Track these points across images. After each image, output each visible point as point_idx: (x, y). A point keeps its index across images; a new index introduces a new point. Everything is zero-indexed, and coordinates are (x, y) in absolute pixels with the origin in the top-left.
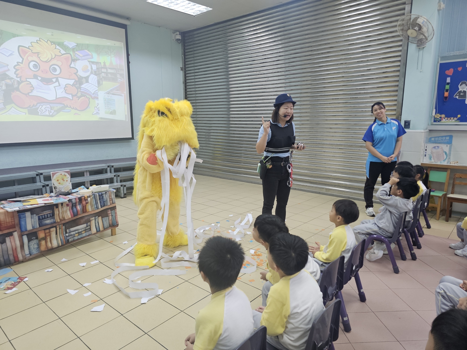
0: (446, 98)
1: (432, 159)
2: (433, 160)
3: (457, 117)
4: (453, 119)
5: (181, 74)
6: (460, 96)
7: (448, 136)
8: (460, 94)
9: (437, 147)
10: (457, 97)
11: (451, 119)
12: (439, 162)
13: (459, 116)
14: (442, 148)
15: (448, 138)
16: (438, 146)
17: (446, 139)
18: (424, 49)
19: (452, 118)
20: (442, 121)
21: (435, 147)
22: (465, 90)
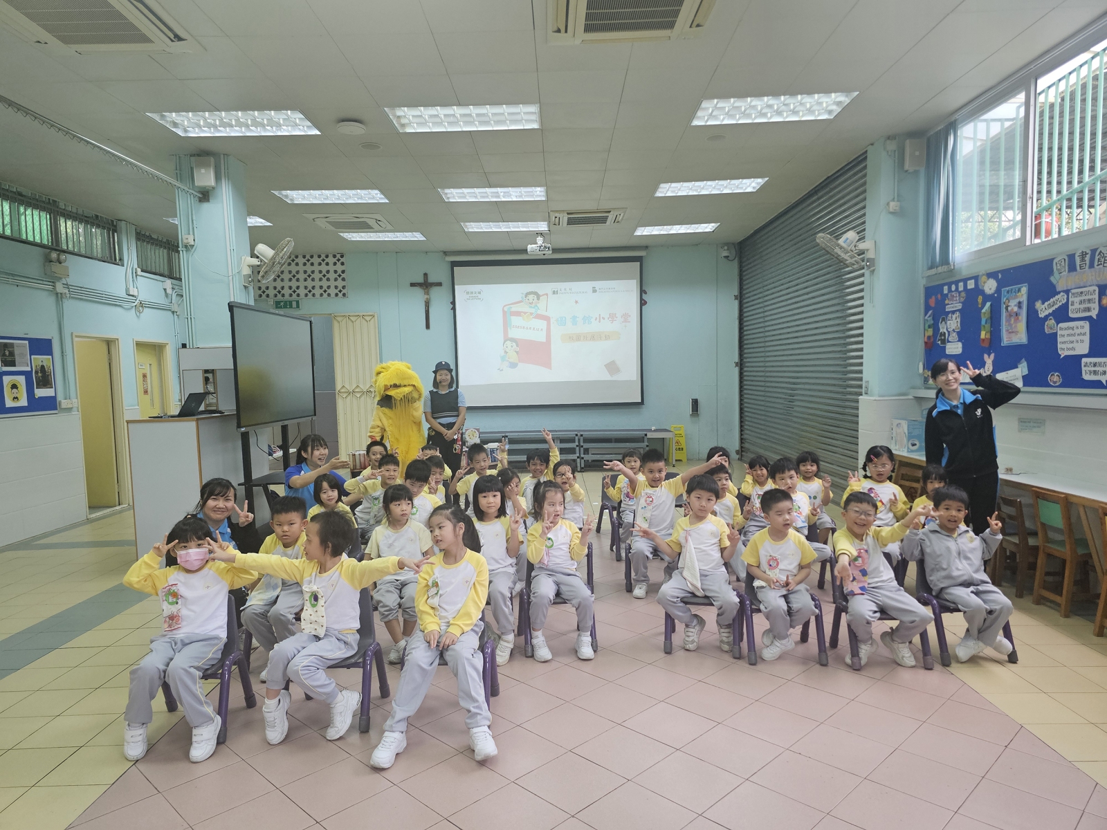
5: (736, 303)
6: (941, 340)
8: (941, 338)
10: (940, 343)
22: (945, 331)
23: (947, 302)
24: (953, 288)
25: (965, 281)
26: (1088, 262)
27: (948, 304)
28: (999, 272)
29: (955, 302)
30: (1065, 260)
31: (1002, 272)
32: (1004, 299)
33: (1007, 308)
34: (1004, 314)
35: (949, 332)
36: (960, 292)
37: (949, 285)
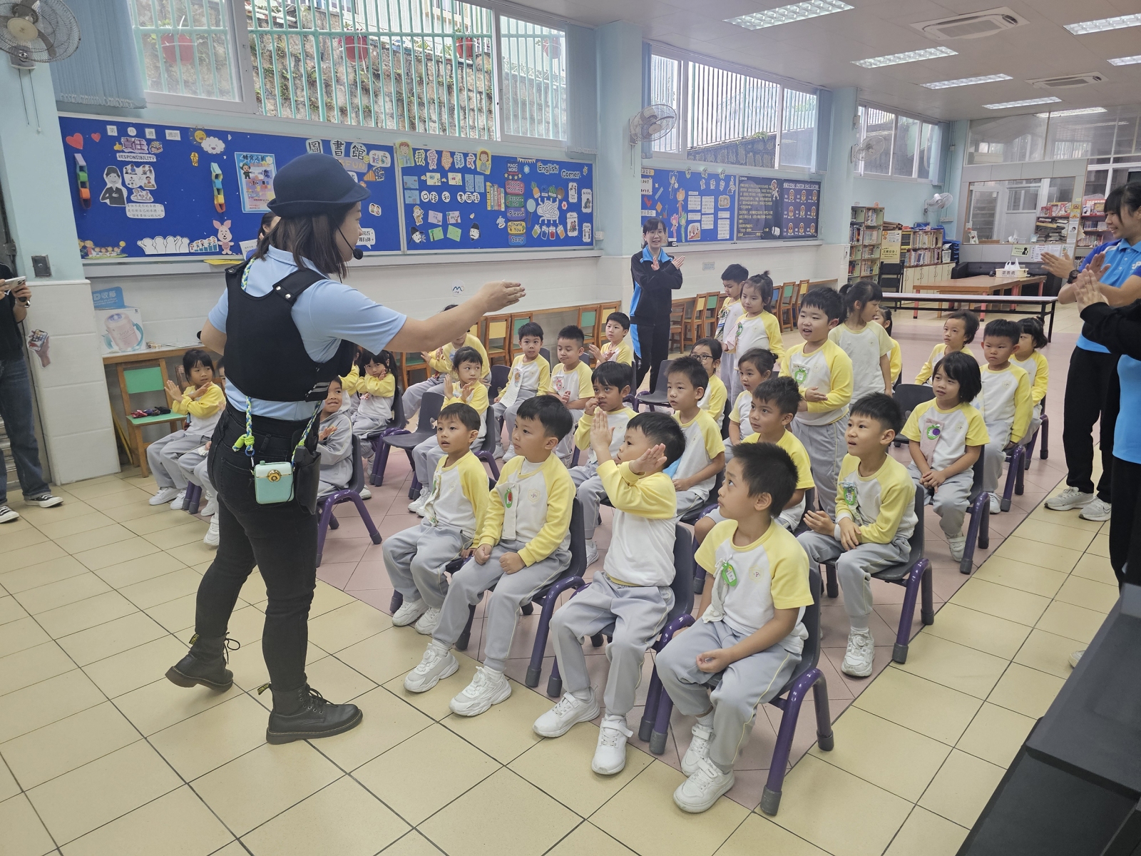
0: (86, 201)
1: (113, 343)
2: (115, 348)
3: (118, 246)
4: (113, 251)
6: (111, 198)
7: (111, 290)
8: (110, 195)
9: (116, 317)
10: (107, 201)
11: (107, 251)
12: (129, 349)
13: (122, 244)
14: (127, 317)
15: (113, 294)
16: (117, 315)
17: (109, 298)
18: (33, 74)
19: (110, 249)
20: (90, 256)
21: (111, 317)
22: (120, 186)
23: (117, 147)
24: (132, 131)
25: (160, 130)
26: (343, 151)
27: (123, 152)
28: (227, 133)
29: (136, 151)
30: (319, 143)
31: (232, 133)
32: (239, 164)
33: (247, 174)
34: (243, 181)
35: (130, 191)
36: (149, 142)
37: (122, 127)
